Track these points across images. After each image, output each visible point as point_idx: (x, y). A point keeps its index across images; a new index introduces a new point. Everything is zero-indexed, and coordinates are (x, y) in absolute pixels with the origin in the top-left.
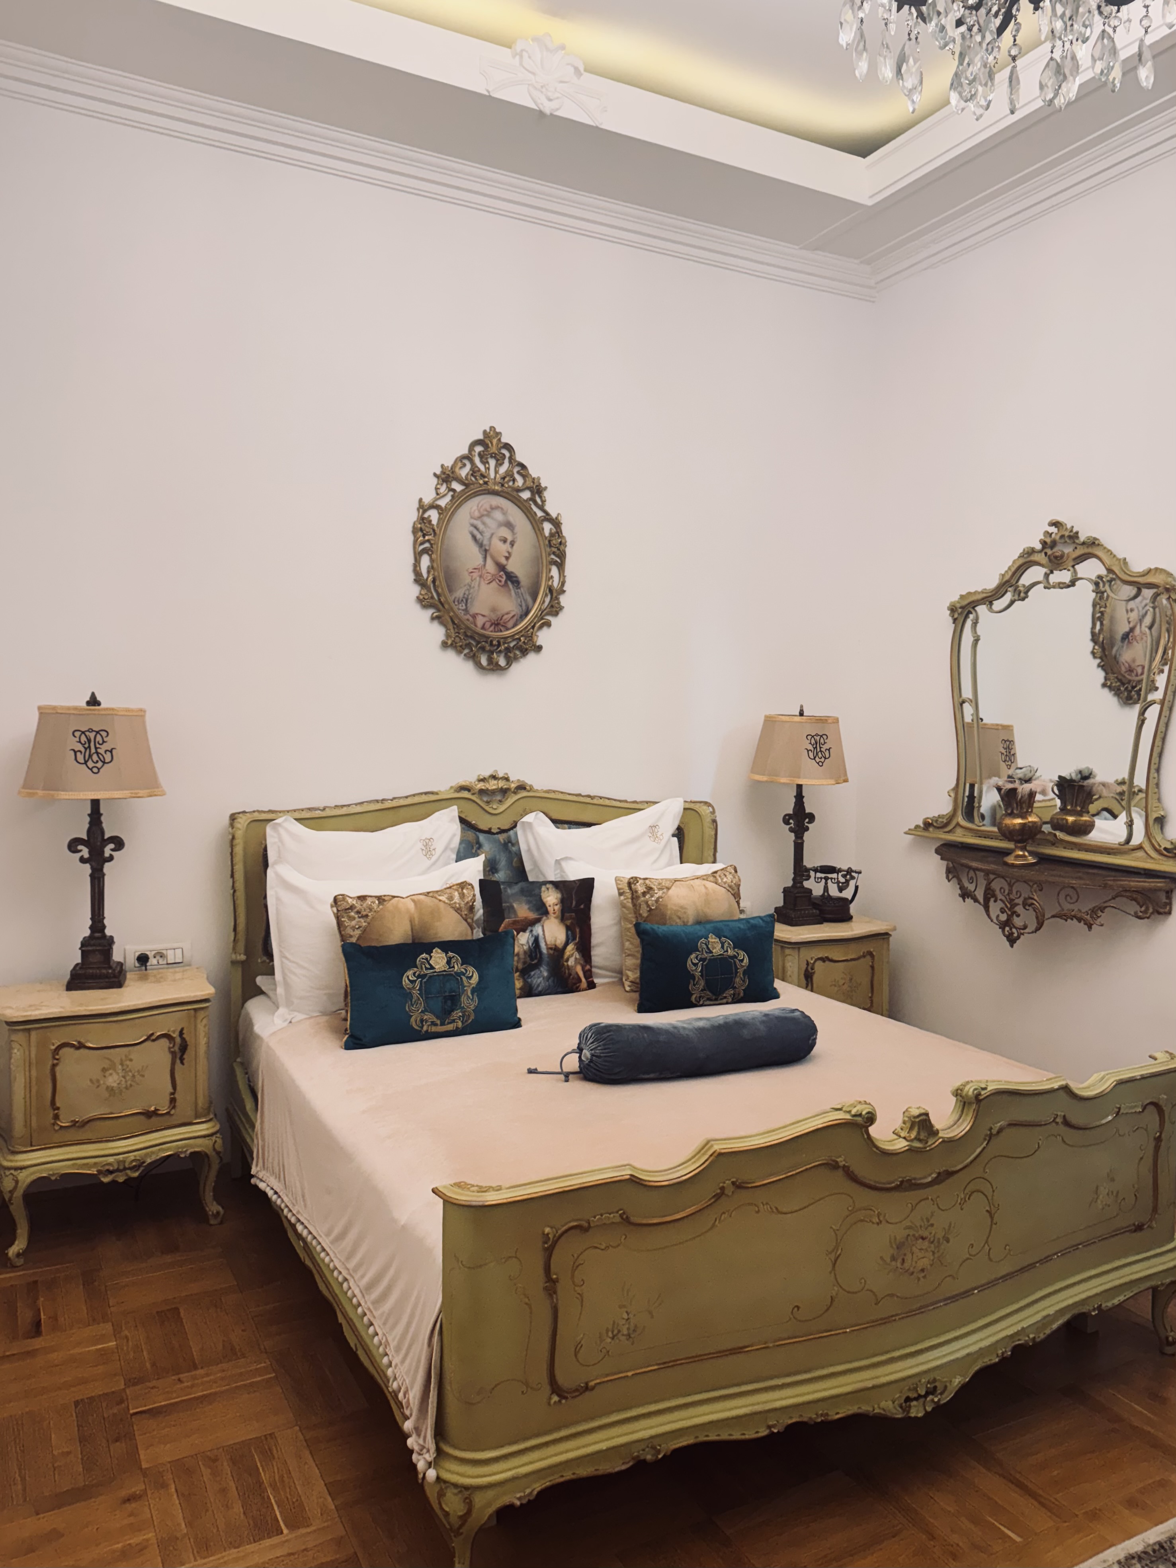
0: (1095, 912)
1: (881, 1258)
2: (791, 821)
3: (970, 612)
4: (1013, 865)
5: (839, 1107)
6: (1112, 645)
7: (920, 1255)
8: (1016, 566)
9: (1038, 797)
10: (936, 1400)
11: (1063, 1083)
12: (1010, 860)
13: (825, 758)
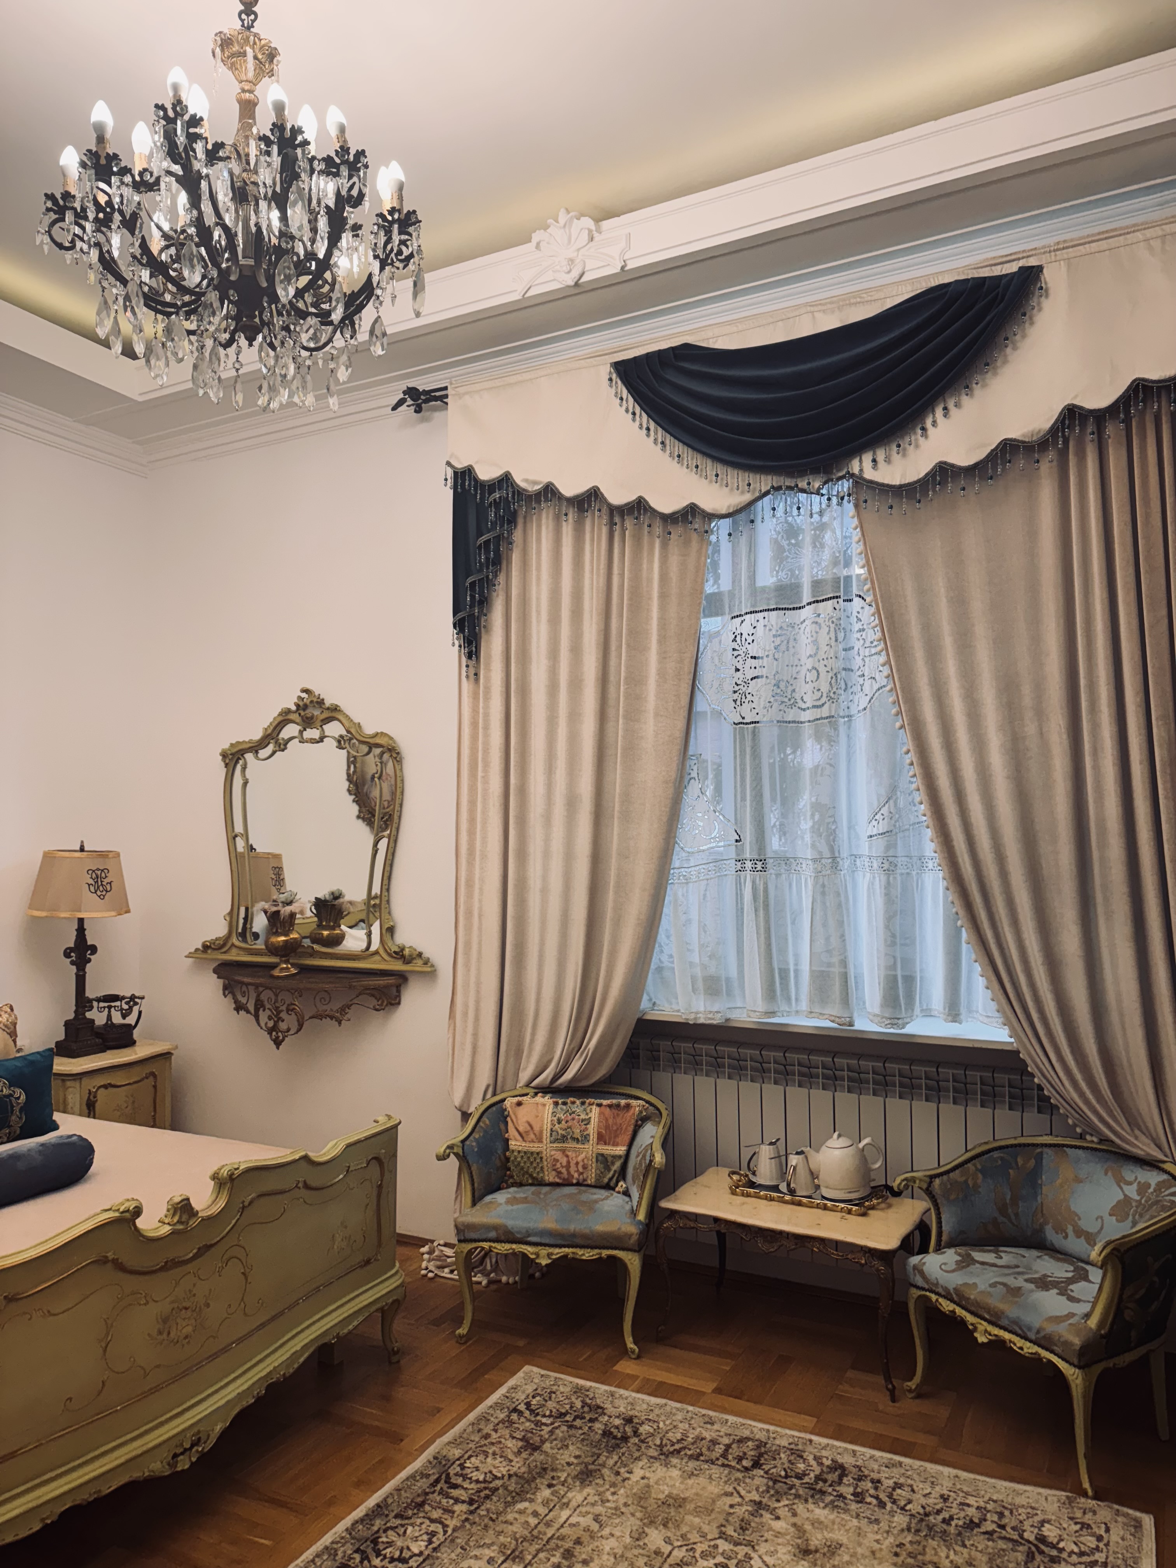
0: (343, 1010)
1: (149, 1335)
2: (73, 954)
3: (239, 759)
4: (278, 977)
5: (109, 1207)
6: (364, 785)
7: (184, 1324)
8: (276, 722)
9: (298, 916)
10: (200, 1449)
11: (303, 1153)
12: (276, 973)
13: (107, 891)
